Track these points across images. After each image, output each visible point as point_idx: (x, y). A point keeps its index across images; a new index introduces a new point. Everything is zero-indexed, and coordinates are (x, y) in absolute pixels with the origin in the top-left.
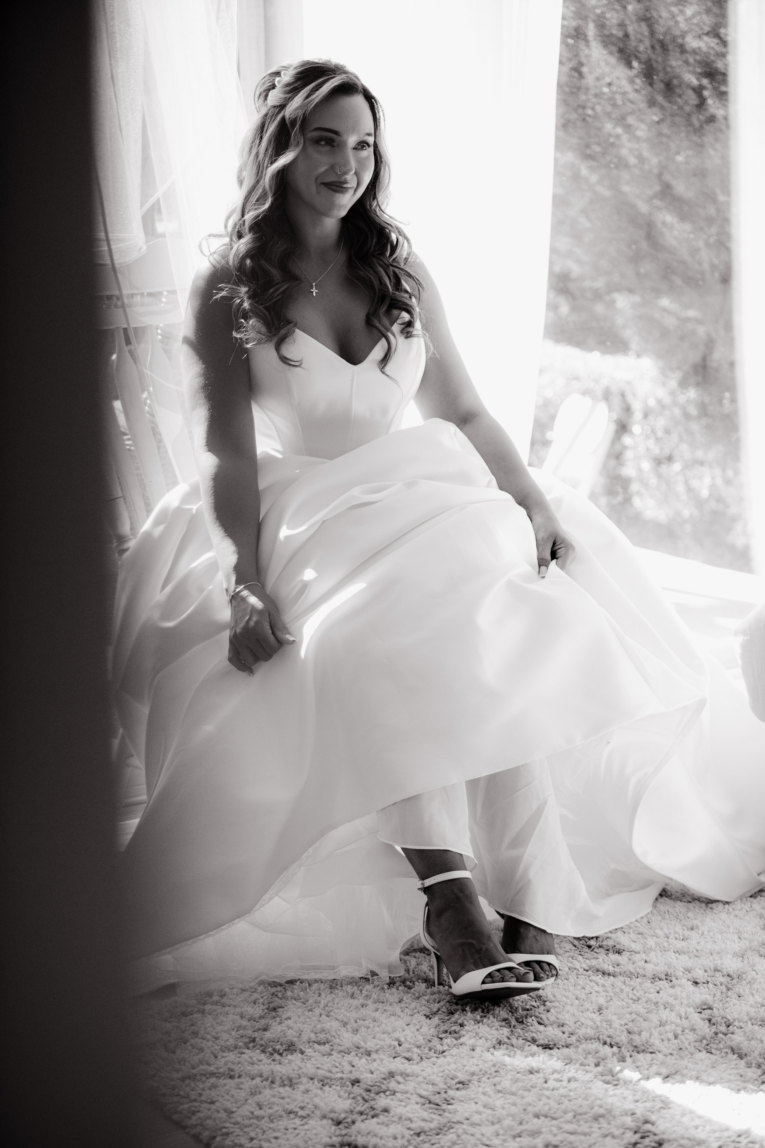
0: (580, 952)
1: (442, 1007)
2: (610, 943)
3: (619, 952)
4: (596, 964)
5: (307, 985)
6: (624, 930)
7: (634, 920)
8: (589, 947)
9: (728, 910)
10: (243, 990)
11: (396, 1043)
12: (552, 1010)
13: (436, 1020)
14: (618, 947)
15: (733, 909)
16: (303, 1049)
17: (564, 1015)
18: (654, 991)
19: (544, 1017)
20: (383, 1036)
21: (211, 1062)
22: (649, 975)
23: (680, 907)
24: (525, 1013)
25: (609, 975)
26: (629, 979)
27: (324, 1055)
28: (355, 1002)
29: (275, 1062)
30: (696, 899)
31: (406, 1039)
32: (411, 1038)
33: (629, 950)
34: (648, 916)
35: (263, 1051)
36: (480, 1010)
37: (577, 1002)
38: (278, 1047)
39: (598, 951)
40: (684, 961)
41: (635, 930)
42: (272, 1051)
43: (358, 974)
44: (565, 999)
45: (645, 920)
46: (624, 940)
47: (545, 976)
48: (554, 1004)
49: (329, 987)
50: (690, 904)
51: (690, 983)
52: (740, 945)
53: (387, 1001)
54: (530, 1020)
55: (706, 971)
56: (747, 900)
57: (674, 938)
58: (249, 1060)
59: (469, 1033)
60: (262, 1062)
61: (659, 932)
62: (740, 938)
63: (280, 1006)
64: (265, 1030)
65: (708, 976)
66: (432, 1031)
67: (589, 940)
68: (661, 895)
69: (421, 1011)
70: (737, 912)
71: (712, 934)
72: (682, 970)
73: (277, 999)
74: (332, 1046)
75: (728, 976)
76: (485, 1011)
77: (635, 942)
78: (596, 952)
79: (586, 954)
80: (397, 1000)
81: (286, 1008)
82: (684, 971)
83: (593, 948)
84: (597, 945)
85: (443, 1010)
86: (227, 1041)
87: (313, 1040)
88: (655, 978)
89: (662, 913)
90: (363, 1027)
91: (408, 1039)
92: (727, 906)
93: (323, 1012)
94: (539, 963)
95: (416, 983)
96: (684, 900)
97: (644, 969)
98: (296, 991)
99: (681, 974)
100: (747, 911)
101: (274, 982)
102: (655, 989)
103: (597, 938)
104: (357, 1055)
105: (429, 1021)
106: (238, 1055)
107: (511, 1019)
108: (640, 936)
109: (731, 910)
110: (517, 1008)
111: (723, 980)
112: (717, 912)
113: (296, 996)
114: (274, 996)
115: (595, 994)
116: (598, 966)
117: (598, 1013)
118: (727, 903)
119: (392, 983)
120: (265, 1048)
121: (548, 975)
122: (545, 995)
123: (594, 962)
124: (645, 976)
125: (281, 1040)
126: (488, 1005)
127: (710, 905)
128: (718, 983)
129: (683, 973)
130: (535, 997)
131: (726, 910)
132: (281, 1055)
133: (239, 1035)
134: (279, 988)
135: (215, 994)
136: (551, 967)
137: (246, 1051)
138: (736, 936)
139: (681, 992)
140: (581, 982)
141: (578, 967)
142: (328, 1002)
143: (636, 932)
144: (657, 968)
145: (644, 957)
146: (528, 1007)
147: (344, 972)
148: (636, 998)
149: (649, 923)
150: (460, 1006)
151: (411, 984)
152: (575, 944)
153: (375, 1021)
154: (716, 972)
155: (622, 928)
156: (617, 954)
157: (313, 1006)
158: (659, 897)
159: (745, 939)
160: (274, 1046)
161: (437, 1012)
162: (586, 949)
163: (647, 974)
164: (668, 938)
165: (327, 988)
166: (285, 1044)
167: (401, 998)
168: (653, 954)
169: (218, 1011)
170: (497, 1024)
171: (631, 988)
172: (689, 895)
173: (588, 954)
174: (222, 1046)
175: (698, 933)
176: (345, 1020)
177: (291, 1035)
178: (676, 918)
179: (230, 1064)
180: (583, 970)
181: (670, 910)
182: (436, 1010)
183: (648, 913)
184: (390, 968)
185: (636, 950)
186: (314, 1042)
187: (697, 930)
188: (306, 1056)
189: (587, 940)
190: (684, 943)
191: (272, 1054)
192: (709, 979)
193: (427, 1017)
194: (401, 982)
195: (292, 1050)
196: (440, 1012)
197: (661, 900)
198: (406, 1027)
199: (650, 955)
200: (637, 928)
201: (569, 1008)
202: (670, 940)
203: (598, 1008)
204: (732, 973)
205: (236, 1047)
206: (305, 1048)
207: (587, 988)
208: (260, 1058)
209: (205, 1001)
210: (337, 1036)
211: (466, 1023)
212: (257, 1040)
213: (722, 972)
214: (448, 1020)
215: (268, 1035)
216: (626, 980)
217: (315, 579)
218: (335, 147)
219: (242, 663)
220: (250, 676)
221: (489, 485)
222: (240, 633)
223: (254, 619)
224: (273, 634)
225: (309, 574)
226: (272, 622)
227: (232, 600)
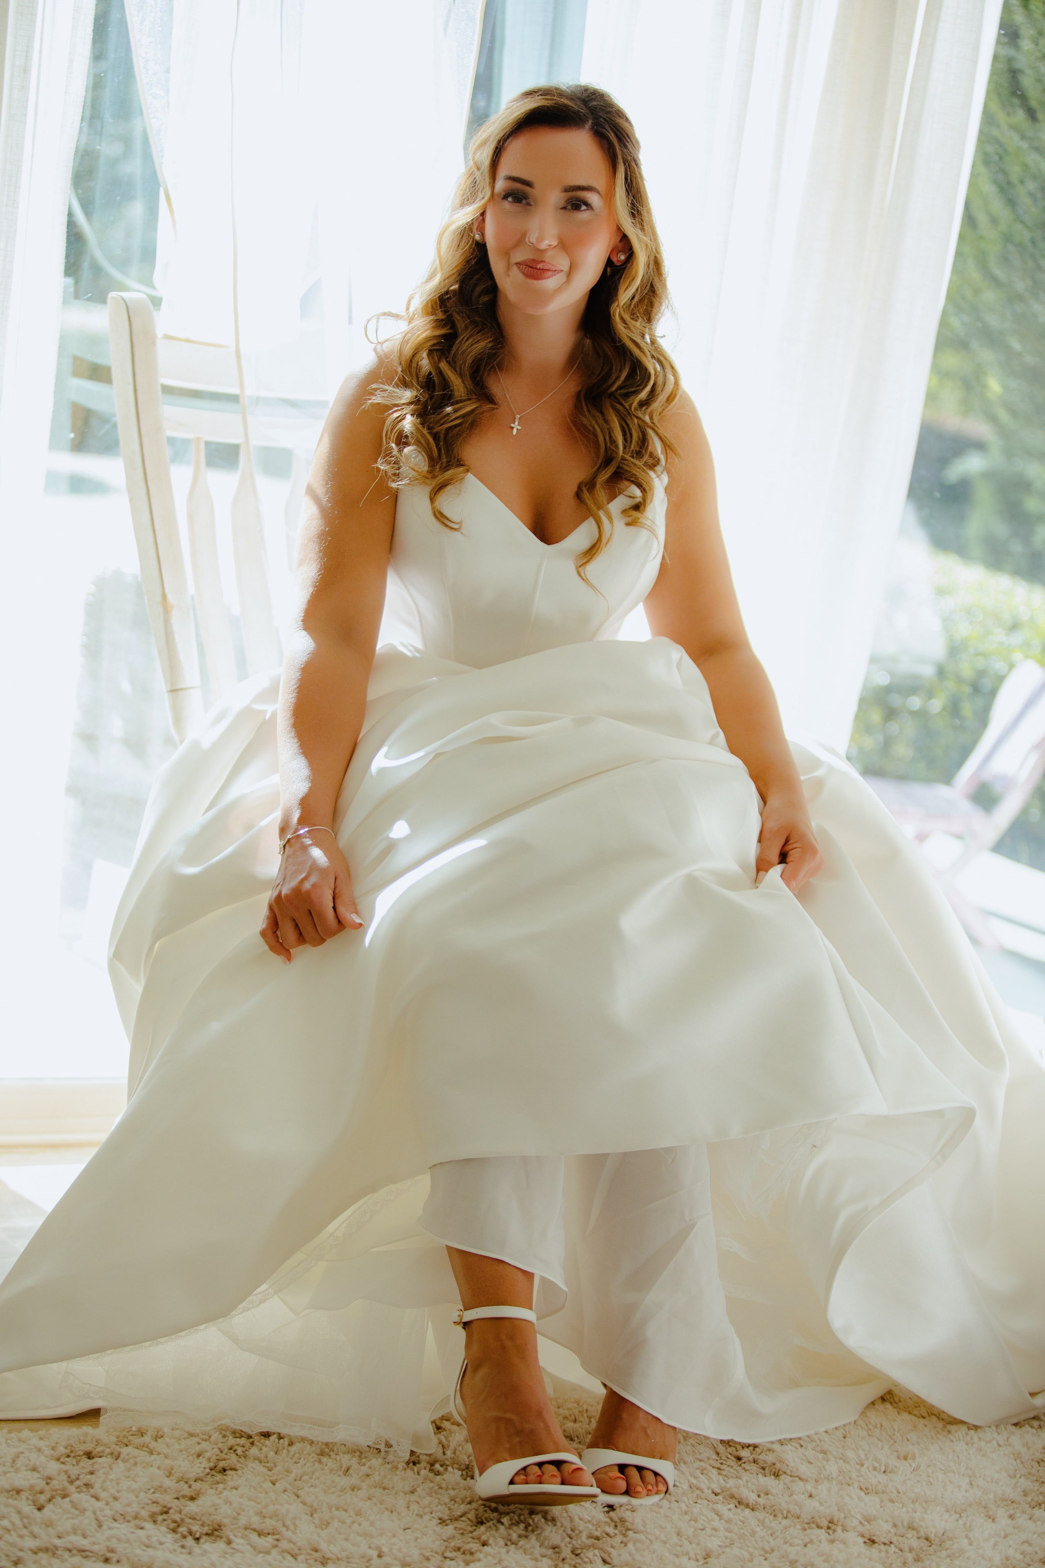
0: (722, 1464)
1: (470, 1510)
2: (770, 1458)
3: (777, 1475)
4: (733, 1486)
5: (286, 1443)
6: (801, 1442)
7: (824, 1429)
8: (739, 1459)
9: (972, 1439)
10: (191, 1435)
11: (374, 1553)
12: (630, 1546)
13: (450, 1530)
14: (778, 1465)
15: (980, 1439)
16: (232, 1537)
17: (642, 1556)
18: (801, 1542)
19: (614, 1553)
20: (359, 1539)
21: (89, 1533)
22: (805, 1517)
23: (902, 1422)
24: (590, 1542)
25: (747, 1506)
26: (772, 1518)
27: (260, 1552)
28: (344, 1481)
29: (183, 1550)
30: (935, 1415)
31: (391, 1550)
32: (400, 1550)
33: (793, 1474)
34: (847, 1428)
35: (174, 1531)
36: (522, 1526)
37: (675, 1539)
38: (196, 1528)
39: (747, 1468)
40: (871, 1505)
41: (817, 1445)
42: (185, 1533)
44: (657, 1532)
45: (839, 1434)
46: (792, 1457)
47: (645, 1492)
48: (637, 1536)
49: (319, 1451)
50: (922, 1419)
51: (861, 1540)
52: (967, 1494)
53: (393, 1488)
54: (590, 1554)
55: (895, 1526)
56: (1005, 1428)
57: (870, 1468)
58: (145, 1540)
59: (489, 1557)
60: (164, 1546)
61: (850, 1454)
62: (971, 1484)
63: (233, 1466)
64: (192, 1499)
65: (896, 1534)
66: (438, 1545)
67: (743, 1448)
68: (883, 1399)
69: (436, 1512)
70: (983, 1444)
71: (930, 1471)
72: (859, 1517)
73: (233, 1455)
74: (278, 1540)
75: (927, 1539)
76: (530, 1528)
77: (811, 1463)
78: (744, 1469)
79: (728, 1469)
80: (407, 1489)
81: (240, 1472)
82: (862, 1521)
83: (743, 1461)
84: (751, 1459)
85: (469, 1516)
86: (129, 1505)
87: (254, 1526)
88: (813, 1523)
89: (870, 1426)
90: (336, 1520)
91: (394, 1551)
92: (972, 1432)
93: (289, 1487)
95: (450, 1468)
96: (915, 1412)
97: (800, 1507)
98: (264, 1449)
99: (855, 1522)
100: (999, 1445)
101: (242, 1431)
102: (802, 1540)
103: (755, 1447)
104: (307, 1560)
105: (438, 1529)
106: (133, 1530)
107: (563, 1548)
108: (820, 1456)
109: (976, 1439)
110: (580, 1532)
111: (915, 1544)
112: (954, 1439)
113: (262, 1456)
114: (232, 1451)
115: (708, 1531)
116: (734, 1491)
117: (702, 1562)
118: (976, 1428)
119: (414, 1461)
120: (178, 1526)
121: (649, 1490)
122: (630, 1519)
123: (731, 1483)
124: (798, 1517)
125: (204, 1519)
126: (538, 1520)
127: (949, 1427)
128: (906, 1548)
129: (861, 1523)
130: (617, 1520)
131: (968, 1438)
132: (197, 1539)
133: (150, 1499)
134: (243, 1441)
135: (149, 1433)
137: (149, 1526)
138: (967, 1480)
139: (840, 1551)
140: (696, 1509)
141: (702, 1486)
142: (305, 1474)
143: (818, 1449)
144: (821, 1508)
145: (809, 1487)
146: (597, 1534)
148: (767, 1548)
149: (845, 1438)
150: (496, 1514)
151: (441, 1469)
152: (718, 1450)
153: (358, 1513)
154: (909, 1531)
155: (800, 1439)
156: (773, 1477)
157: (281, 1476)
158: (880, 1400)
159: (978, 1487)
160: (190, 1526)
161: (461, 1516)
162: (732, 1462)
163: (803, 1515)
164: (862, 1465)
165: (313, 1452)
166: (209, 1525)
167: (415, 1486)
168: (824, 1487)
169: (138, 1459)
170: (538, 1551)
171: (769, 1532)
172: (925, 1406)
173: (731, 1470)
174: (117, 1512)
175: (911, 1466)
176: (315, 1505)
177: (224, 1514)
178: (890, 1437)
179: (114, 1540)
180: (710, 1491)
181: (884, 1424)
182: (459, 1514)
183: (850, 1423)
184: (416, 1439)
185: (803, 1476)
186: (254, 1530)
187: (910, 1461)
188: (233, 1549)
189: (739, 1447)
190: (882, 1478)
191: (184, 1537)
192: (894, 1539)
193: (442, 1521)
194: (428, 1463)
195: (218, 1536)
196: (463, 1519)
197: (880, 1406)
198: (401, 1531)
199: (820, 1487)
200: (822, 1443)
201: (657, 1545)
202: (864, 1469)
203: (704, 1553)
204: (932, 1536)
205: (136, 1517)
206: (235, 1536)
207: (701, 1521)
208: (163, 1540)
209: (129, 1441)
210: (292, 1527)
211: (491, 1541)
212: (171, 1511)
213: (918, 1532)
214: (471, 1532)
215: (192, 1507)
216: (767, 1520)
217: (407, 837)
218: (531, 205)
219: (278, 941)
220: (285, 963)
221: (712, 742)
222: (287, 896)
223: (313, 879)
224: (334, 908)
225: (400, 830)
226: (337, 891)
227: (287, 846)
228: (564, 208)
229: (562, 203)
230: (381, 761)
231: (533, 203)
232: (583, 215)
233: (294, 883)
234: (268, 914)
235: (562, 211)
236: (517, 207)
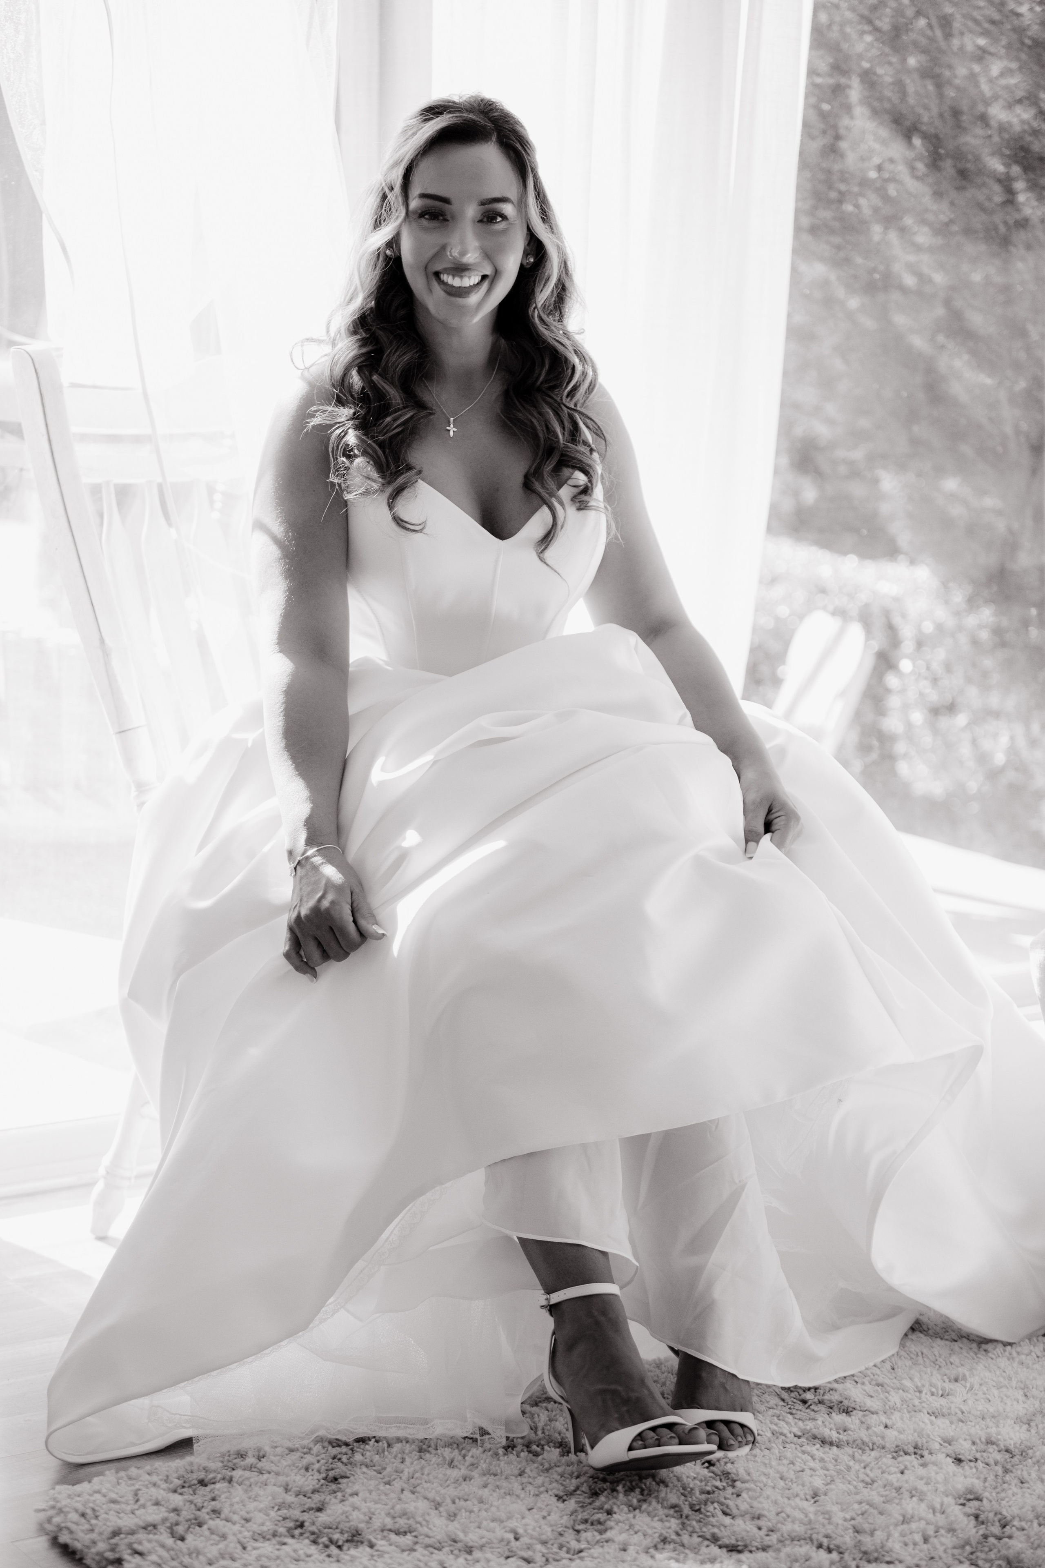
0: (790, 1408)
1: (582, 1484)
2: (835, 1397)
3: (847, 1411)
4: (813, 1427)
5: (386, 1445)
6: (856, 1378)
7: (872, 1364)
8: (804, 1402)
9: (1010, 1354)
10: (291, 1450)
11: (511, 1536)
12: (744, 1495)
13: (572, 1504)
14: (846, 1403)
15: (1018, 1353)
16: (374, 1540)
17: (760, 1503)
18: (897, 1470)
19: (730, 1503)
20: (492, 1525)
21: (237, 1556)
22: (890, 1446)
23: (939, 1347)
24: (704, 1497)
25: (831, 1444)
26: (860, 1451)
27: (403, 1551)
28: (454, 1473)
29: (331, 1559)
30: (965, 1337)
31: (526, 1531)
32: (534, 1530)
33: (862, 1409)
34: (893, 1359)
35: (315, 1542)
36: (638, 1491)
37: (782, 1483)
38: (336, 1536)
39: (816, 1409)
40: (943, 1427)
41: (872, 1380)
42: (327, 1543)
43: (460, 1433)
44: (763, 1479)
45: (888, 1365)
46: (855, 1393)
47: (736, 1444)
48: (747, 1485)
49: (417, 1449)
50: (955, 1343)
51: (950, 1460)
52: (1026, 1406)
53: (501, 1472)
54: (710, 1508)
55: (974, 1443)
56: (1038, 1340)
57: (929, 1394)
58: (293, 1554)
59: (620, 1524)
60: (312, 1558)
61: (907, 1383)
62: (1026, 1396)
63: (343, 1474)
64: (319, 1510)
65: (977, 1451)
66: (565, 1520)
67: (804, 1391)
68: (912, 1329)
69: (551, 1490)
70: (1023, 1357)
71: (985, 1389)
72: (939, 1439)
73: (339, 1464)
74: (416, 1537)
75: (1007, 1451)
76: (646, 1492)
77: (872, 1397)
78: (813, 1410)
79: (799, 1412)
80: (517, 1472)
81: (352, 1478)
82: (942, 1442)
83: (809, 1403)
84: (816, 1400)
85: (583, 1489)
86: (263, 1524)
87: (389, 1527)
88: (899, 1451)
89: (912, 1356)
90: (463, 1511)
91: (529, 1531)
92: (1009, 1348)
93: (405, 1486)
94: (727, 1423)
95: (546, 1447)
96: (946, 1337)
97: (883, 1438)
98: (368, 1454)
99: (937, 1446)
100: (1038, 1357)
101: (338, 1440)
102: (898, 1468)
103: (816, 1389)
104: (452, 1551)
105: (561, 1505)
106: (278, 1547)
107: (683, 1506)
108: (879, 1389)
109: (1014, 1354)
110: (692, 1489)
111: (999, 1457)
112: (993, 1356)
113: (368, 1460)
114: (336, 1460)
115: (808, 1472)
116: (815, 1431)
117: (813, 1501)
118: (1010, 1344)
119: (510, 1446)
120: (318, 1537)
121: (740, 1442)
122: (734, 1471)
123: (810, 1425)
124: (883, 1448)
125: (341, 1526)
126: (650, 1484)
127: (984, 1346)
128: (991, 1461)
129: (941, 1445)
130: (719, 1473)
131: (1007, 1354)
132: (340, 1547)
133: (280, 1516)
134: (344, 1449)
135: (250, 1454)
136: (746, 1429)
137: (290, 1541)
138: (1021, 1392)
139: (937, 1473)
140: (789, 1453)
141: (785, 1431)
142: (415, 1472)
143: (874, 1383)
144: (902, 1436)
145: (884, 1419)
146: (708, 1488)
147: (440, 1429)
148: (868, 1480)
149: (893, 1369)
150: (608, 1484)
151: (538, 1449)
152: (783, 1396)
153: (481, 1501)
154: (989, 1446)
155: (853, 1376)
156: (844, 1414)
157: (393, 1477)
158: (910, 1332)
159: (1033, 1397)
160: (330, 1535)
161: (575, 1491)
162: (800, 1406)
163: (888, 1445)
164: (920, 1392)
165: (414, 1450)
166: (347, 1532)
167: (522, 1469)
168: (896, 1416)
169: (252, 1480)
170: (661, 1512)
171: (862, 1465)
172: (954, 1331)
173: (802, 1413)
174: (254, 1532)
175: (965, 1387)
176: (438, 1499)
177: (357, 1519)
178: (934, 1363)
179: (263, 1559)
180: (793, 1435)
181: (925, 1351)
182: (572, 1488)
183: (893, 1355)
184: (508, 1424)
185: (872, 1410)
186: (390, 1530)
187: (963, 1382)
188: (377, 1551)
189: (801, 1392)
190: (943, 1401)
191: (327, 1546)
192: (978, 1455)
193: (559, 1498)
194: (523, 1445)
195: (358, 1541)
196: (578, 1492)
197: (913, 1336)
198: (527, 1512)
199: (893, 1418)
200: (876, 1377)
201: (768, 1491)
202: (923, 1395)
203: (812, 1493)
204: (1012, 1448)
205: (274, 1535)
206: (376, 1539)
207: (798, 1464)
208: (309, 1552)
209: (234, 1464)
210: (424, 1523)
211: (615, 1509)
212: (306, 1524)
213: (998, 1445)
214: (590, 1504)
215: (323, 1518)
216: (856, 1453)
217: (419, 845)
218: (448, 221)
219: (302, 961)
220: (312, 981)
221: (680, 722)
222: (307, 916)
223: (330, 897)
224: (355, 921)
225: (411, 838)
226: (355, 905)
227: (298, 867)
228: (481, 221)
229: (479, 217)
230: (377, 775)
231: (449, 219)
232: (501, 226)
233: (311, 903)
234: (289, 936)
235: (479, 224)
236: (434, 224)
